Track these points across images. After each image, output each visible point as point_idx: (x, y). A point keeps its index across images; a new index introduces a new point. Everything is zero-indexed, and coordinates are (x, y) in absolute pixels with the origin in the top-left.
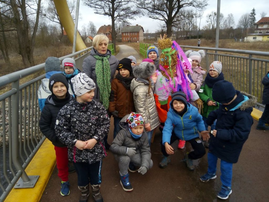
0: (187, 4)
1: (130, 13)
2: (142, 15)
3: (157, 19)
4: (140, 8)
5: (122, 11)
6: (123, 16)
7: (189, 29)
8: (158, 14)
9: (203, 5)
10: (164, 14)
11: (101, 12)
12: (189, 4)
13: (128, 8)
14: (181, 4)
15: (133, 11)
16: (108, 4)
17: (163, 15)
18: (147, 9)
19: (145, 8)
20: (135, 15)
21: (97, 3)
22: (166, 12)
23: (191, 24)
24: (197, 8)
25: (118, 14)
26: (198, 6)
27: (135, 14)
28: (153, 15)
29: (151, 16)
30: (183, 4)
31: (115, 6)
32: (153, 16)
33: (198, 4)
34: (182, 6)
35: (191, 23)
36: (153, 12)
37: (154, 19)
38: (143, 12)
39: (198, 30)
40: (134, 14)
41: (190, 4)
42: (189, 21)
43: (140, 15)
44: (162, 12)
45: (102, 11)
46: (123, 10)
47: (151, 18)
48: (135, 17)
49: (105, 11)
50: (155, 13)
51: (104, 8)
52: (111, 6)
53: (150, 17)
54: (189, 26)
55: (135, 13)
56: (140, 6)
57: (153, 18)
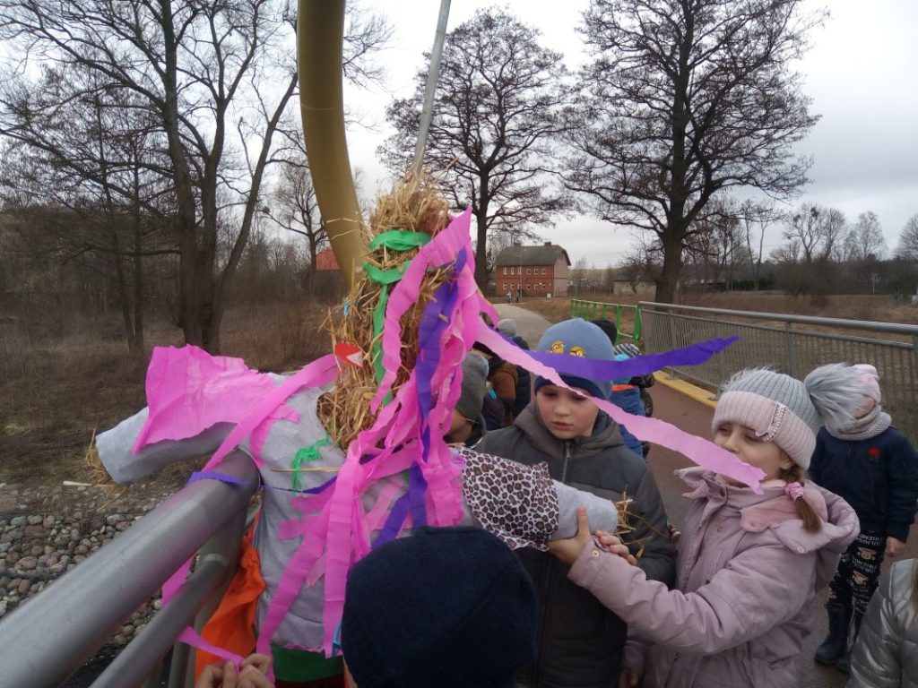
0: (734, 177)
1: (538, 207)
2: (575, 213)
3: (629, 223)
4: (574, 189)
5: (512, 199)
6: (518, 214)
7: (725, 257)
8: (634, 207)
9: (790, 182)
10: (653, 209)
12: (740, 178)
13: (533, 192)
14: (715, 176)
15: (549, 199)
16: (470, 179)
17: (650, 211)
18: (599, 194)
19: (591, 191)
20: (553, 211)
22: (662, 202)
23: (729, 242)
24: (769, 192)
25: (498, 209)
26: (773, 184)
27: (554, 208)
29: (610, 215)
30: (721, 177)
31: (490, 184)
32: (616, 215)
33: (771, 178)
34: (719, 184)
35: (732, 240)
36: (617, 203)
37: (619, 225)
39: (755, 262)
40: (550, 209)
41: (744, 180)
43: (571, 213)
44: (646, 202)
46: (516, 196)
47: (608, 221)
48: (555, 217)
49: (456, 199)
50: (621, 207)
51: (453, 191)
52: (478, 183)
53: (606, 218)
55: (552, 205)
56: (576, 185)
57: (616, 223)
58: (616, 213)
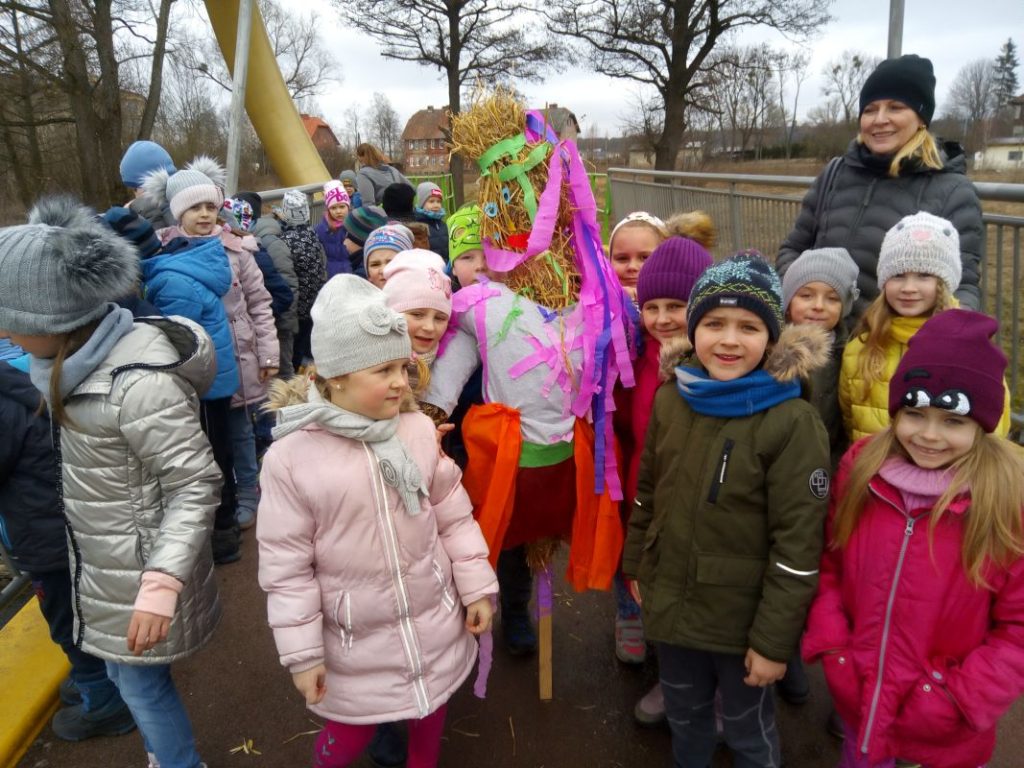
0: (746, 15)
1: (521, 56)
2: (566, 63)
3: (627, 75)
4: (560, 32)
5: (487, 46)
6: (494, 66)
7: (754, 120)
8: (631, 56)
9: (811, 20)
10: (653, 56)
11: (407, 49)
12: (753, 17)
13: (513, 36)
14: (722, 15)
15: (534, 47)
16: (436, 20)
17: (649, 60)
18: (588, 38)
19: (578, 35)
20: (539, 61)
21: (393, 15)
22: (662, 47)
23: (760, 100)
24: (787, 33)
25: (471, 59)
26: (791, 24)
27: (541, 58)
28: (612, 62)
29: (604, 67)
30: (730, 15)
31: (461, 27)
32: (611, 66)
33: (791, 16)
34: (726, 25)
35: (763, 98)
36: (612, 50)
37: (614, 78)
38: (571, 51)
39: (790, 124)
40: (536, 59)
41: (759, 18)
42: (754, 92)
43: (561, 63)
44: (645, 47)
45: (409, 47)
46: (493, 41)
47: (602, 74)
48: (542, 68)
49: (421, 47)
50: (618, 55)
51: (417, 36)
52: (446, 26)
53: (600, 70)
54: (756, 107)
55: (539, 53)
56: (559, 27)
57: (611, 75)
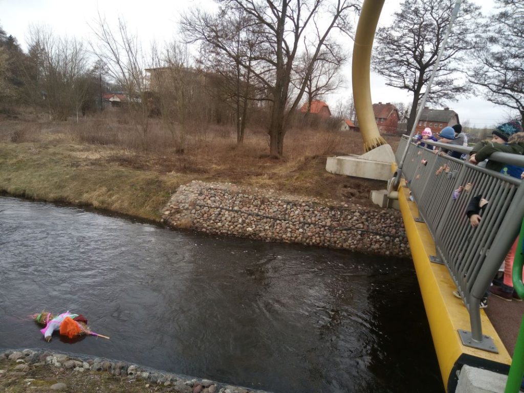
1: (451, 90)
3: (504, 104)
5: (436, 85)
8: (508, 96)
15: (458, 87)
16: (414, 72)
17: (517, 98)
18: (488, 87)
19: (484, 85)
25: (427, 90)
29: (492, 98)
31: (425, 76)
37: (497, 104)
40: (456, 92)
45: (399, 82)
46: (439, 83)
48: (459, 96)
49: (404, 82)
51: (404, 78)
52: (418, 75)
53: (489, 100)
57: (495, 103)
58: (496, 97)
